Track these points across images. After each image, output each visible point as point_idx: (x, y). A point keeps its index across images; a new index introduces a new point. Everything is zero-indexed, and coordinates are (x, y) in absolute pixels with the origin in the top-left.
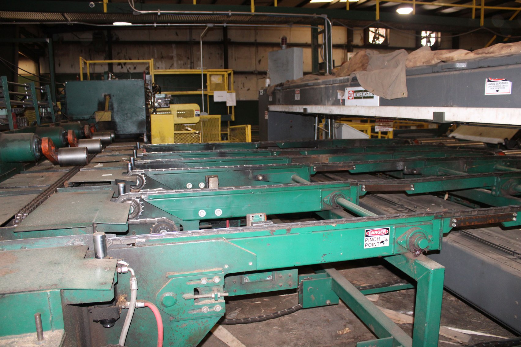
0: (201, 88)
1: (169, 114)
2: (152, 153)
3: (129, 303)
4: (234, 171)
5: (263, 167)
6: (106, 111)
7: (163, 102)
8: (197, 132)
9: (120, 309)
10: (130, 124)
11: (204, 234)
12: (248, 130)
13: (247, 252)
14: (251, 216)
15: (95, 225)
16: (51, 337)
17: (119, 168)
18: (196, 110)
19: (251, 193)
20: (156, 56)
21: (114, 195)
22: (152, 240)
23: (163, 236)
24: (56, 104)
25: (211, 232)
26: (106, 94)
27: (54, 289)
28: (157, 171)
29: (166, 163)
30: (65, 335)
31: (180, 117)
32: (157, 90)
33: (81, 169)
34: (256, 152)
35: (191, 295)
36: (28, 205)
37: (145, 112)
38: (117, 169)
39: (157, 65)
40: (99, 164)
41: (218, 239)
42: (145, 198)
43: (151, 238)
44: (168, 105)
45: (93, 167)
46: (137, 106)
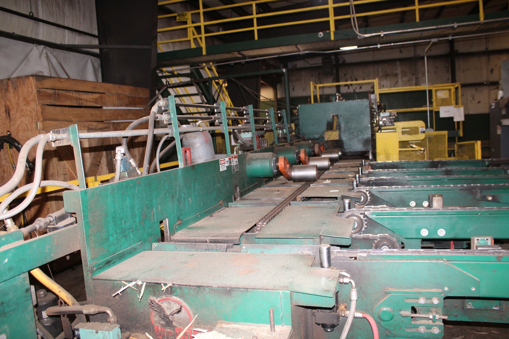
0: (426, 104)
1: (394, 132)
2: (377, 170)
3: (348, 312)
4: (460, 190)
5: (493, 187)
6: (334, 131)
7: (388, 120)
8: (422, 149)
9: (340, 316)
10: (356, 143)
11: (424, 254)
12: (477, 146)
13: (470, 277)
14: (476, 239)
15: (322, 237)
16: (281, 331)
17: (346, 184)
18: (421, 127)
19: (478, 214)
20: (381, 74)
21: (340, 210)
22: (373, 255)
23: (384, 252)
24: (291, 126)
25: (432, 252)
26: (334, 114)
27: (285, 290)
28: (381, 188)
29: (390, 181)
30: (292, 331)
31: (405, 134)
32: (381, 108)
33: (311, 185)
34: (486, 170)
35: (408, 313)
36: (267, 215)
37: (370, 130)
38: (343, 185)
39: (382, 83)
40: (327, 180)
41: (438, 260)
42: (369, 214)
43: (372, 254)
44: (393, 123)
45: (322, 183)
46: (362, 125)
